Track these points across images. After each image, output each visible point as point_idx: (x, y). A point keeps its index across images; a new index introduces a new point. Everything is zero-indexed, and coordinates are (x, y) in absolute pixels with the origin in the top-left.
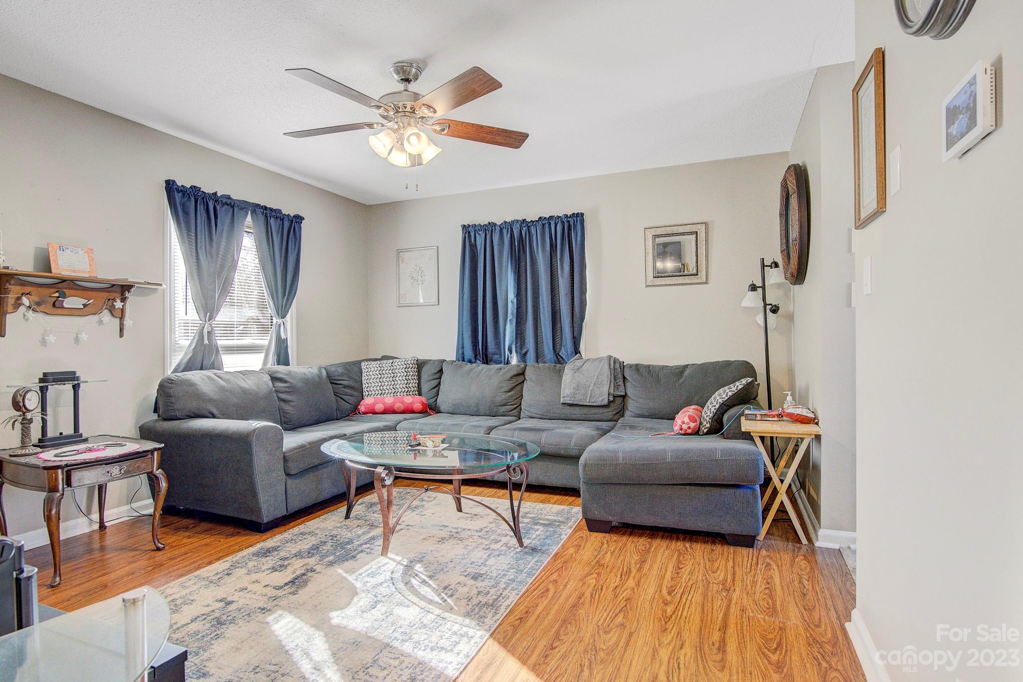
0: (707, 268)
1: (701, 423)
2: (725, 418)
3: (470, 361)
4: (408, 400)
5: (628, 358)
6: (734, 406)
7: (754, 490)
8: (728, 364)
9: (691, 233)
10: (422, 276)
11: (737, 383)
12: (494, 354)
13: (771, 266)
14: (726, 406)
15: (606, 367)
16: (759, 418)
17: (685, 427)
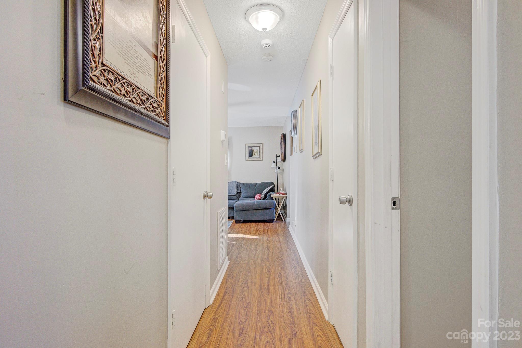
0: (262, 156)
1: (261, 197)
2: (267, 195)
5: (241, 182)
6: (269, 192)
7: (273, 209)
8: (267, 183)
9: (258, 146)
11: (270, 187)
13: (278, 157)
14: (267, 193)
15: (235, 184)
16: (275, 194)
17: (258, 198)
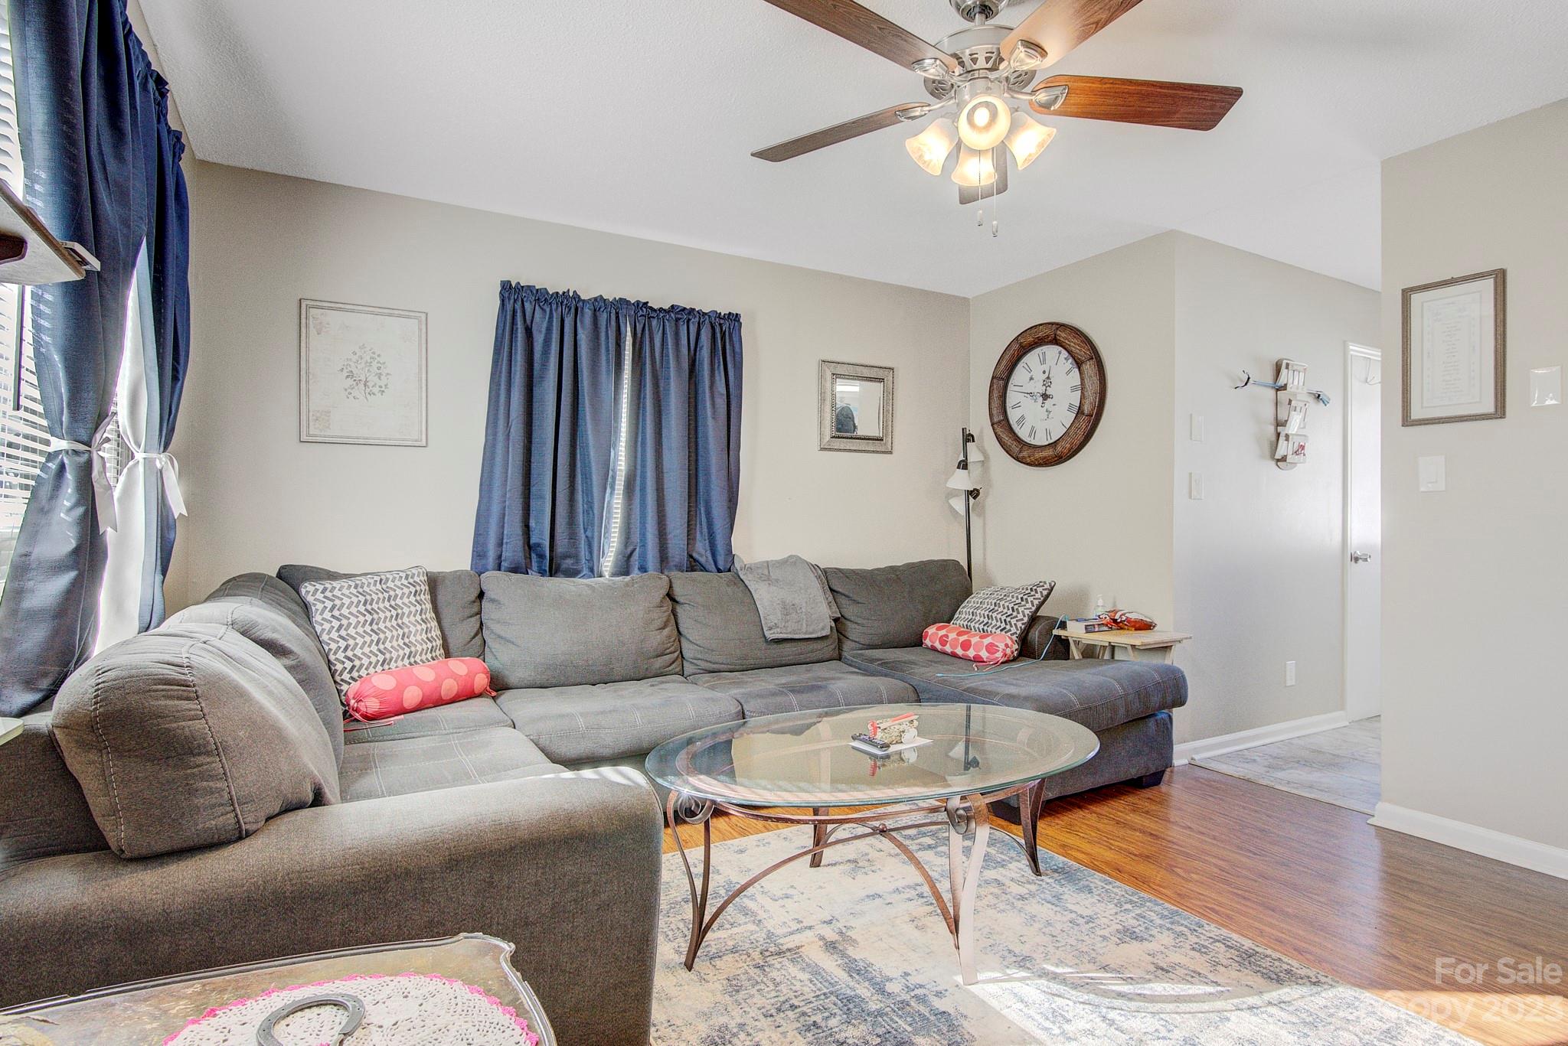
0: (892, 431)
3: (515, 570)
4: (426, 674)
9: (877, 380)
10: (379, 376)
12: (566, 556)
13: (968, 440)
